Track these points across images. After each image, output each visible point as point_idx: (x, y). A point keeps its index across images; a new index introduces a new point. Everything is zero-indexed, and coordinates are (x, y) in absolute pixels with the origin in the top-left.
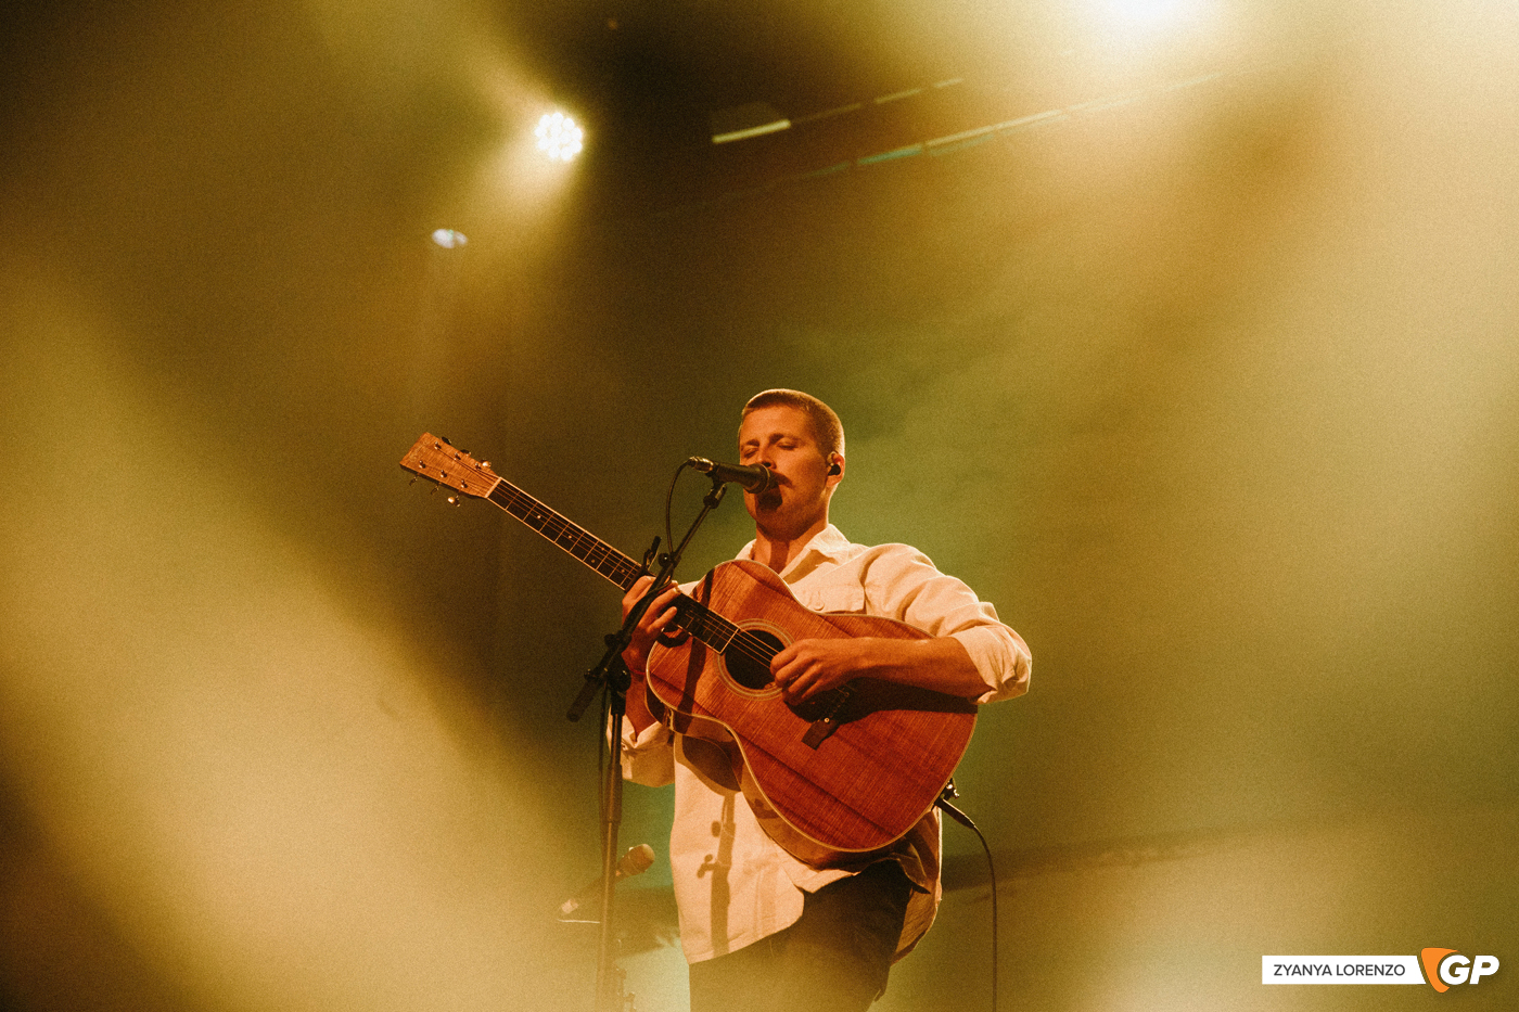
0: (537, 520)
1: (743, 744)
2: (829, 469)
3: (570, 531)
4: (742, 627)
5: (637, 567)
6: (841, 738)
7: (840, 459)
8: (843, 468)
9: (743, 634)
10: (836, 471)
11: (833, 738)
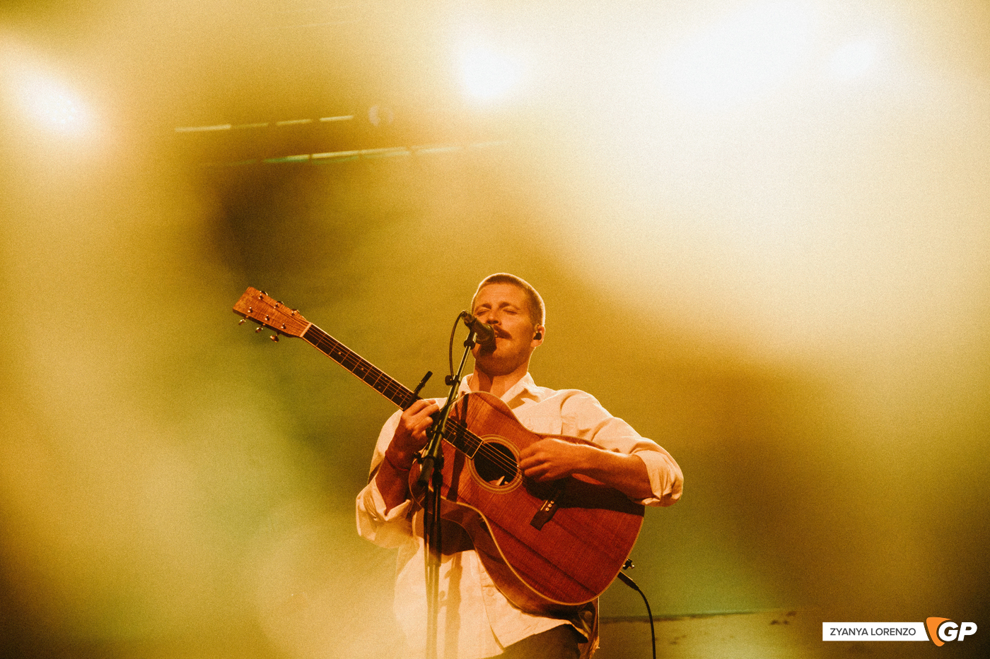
0: (338, 355)
1: (490, 525)
2: (534, 335)
3: (362, 364)
4: (485, 440)
5: (411, 393)
6: (557, 523)
7: (541, 329)
8: (543, 336)
9: (486, 445)
10: (538, 337)
11: (550, 522)
